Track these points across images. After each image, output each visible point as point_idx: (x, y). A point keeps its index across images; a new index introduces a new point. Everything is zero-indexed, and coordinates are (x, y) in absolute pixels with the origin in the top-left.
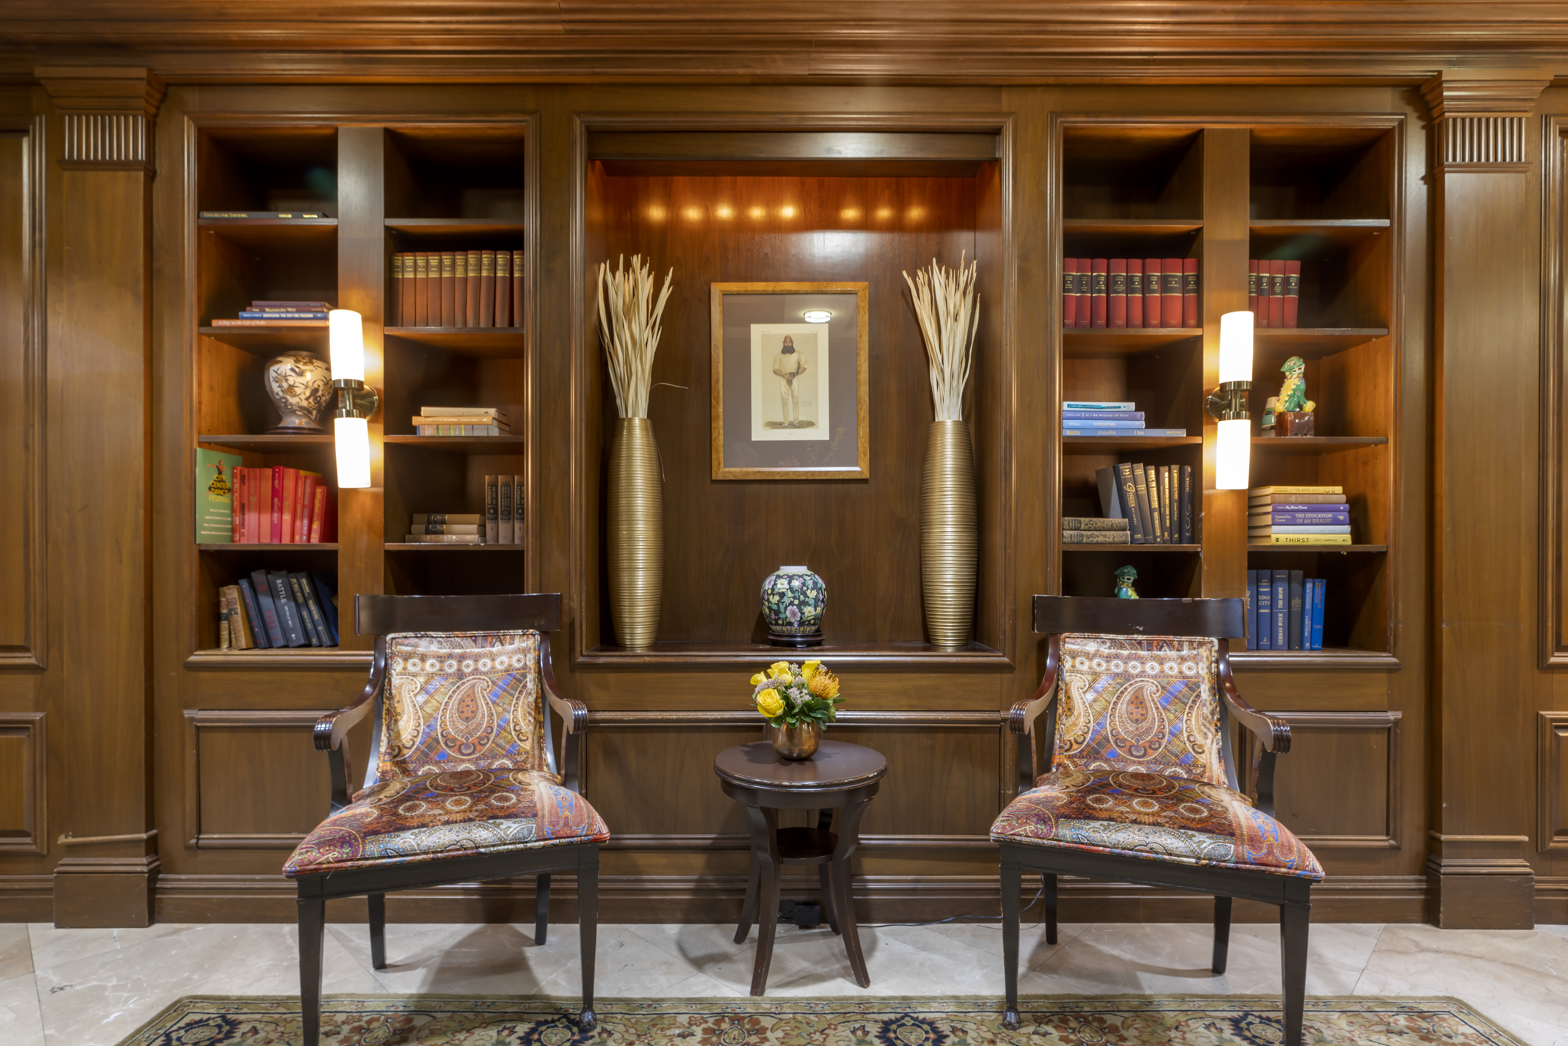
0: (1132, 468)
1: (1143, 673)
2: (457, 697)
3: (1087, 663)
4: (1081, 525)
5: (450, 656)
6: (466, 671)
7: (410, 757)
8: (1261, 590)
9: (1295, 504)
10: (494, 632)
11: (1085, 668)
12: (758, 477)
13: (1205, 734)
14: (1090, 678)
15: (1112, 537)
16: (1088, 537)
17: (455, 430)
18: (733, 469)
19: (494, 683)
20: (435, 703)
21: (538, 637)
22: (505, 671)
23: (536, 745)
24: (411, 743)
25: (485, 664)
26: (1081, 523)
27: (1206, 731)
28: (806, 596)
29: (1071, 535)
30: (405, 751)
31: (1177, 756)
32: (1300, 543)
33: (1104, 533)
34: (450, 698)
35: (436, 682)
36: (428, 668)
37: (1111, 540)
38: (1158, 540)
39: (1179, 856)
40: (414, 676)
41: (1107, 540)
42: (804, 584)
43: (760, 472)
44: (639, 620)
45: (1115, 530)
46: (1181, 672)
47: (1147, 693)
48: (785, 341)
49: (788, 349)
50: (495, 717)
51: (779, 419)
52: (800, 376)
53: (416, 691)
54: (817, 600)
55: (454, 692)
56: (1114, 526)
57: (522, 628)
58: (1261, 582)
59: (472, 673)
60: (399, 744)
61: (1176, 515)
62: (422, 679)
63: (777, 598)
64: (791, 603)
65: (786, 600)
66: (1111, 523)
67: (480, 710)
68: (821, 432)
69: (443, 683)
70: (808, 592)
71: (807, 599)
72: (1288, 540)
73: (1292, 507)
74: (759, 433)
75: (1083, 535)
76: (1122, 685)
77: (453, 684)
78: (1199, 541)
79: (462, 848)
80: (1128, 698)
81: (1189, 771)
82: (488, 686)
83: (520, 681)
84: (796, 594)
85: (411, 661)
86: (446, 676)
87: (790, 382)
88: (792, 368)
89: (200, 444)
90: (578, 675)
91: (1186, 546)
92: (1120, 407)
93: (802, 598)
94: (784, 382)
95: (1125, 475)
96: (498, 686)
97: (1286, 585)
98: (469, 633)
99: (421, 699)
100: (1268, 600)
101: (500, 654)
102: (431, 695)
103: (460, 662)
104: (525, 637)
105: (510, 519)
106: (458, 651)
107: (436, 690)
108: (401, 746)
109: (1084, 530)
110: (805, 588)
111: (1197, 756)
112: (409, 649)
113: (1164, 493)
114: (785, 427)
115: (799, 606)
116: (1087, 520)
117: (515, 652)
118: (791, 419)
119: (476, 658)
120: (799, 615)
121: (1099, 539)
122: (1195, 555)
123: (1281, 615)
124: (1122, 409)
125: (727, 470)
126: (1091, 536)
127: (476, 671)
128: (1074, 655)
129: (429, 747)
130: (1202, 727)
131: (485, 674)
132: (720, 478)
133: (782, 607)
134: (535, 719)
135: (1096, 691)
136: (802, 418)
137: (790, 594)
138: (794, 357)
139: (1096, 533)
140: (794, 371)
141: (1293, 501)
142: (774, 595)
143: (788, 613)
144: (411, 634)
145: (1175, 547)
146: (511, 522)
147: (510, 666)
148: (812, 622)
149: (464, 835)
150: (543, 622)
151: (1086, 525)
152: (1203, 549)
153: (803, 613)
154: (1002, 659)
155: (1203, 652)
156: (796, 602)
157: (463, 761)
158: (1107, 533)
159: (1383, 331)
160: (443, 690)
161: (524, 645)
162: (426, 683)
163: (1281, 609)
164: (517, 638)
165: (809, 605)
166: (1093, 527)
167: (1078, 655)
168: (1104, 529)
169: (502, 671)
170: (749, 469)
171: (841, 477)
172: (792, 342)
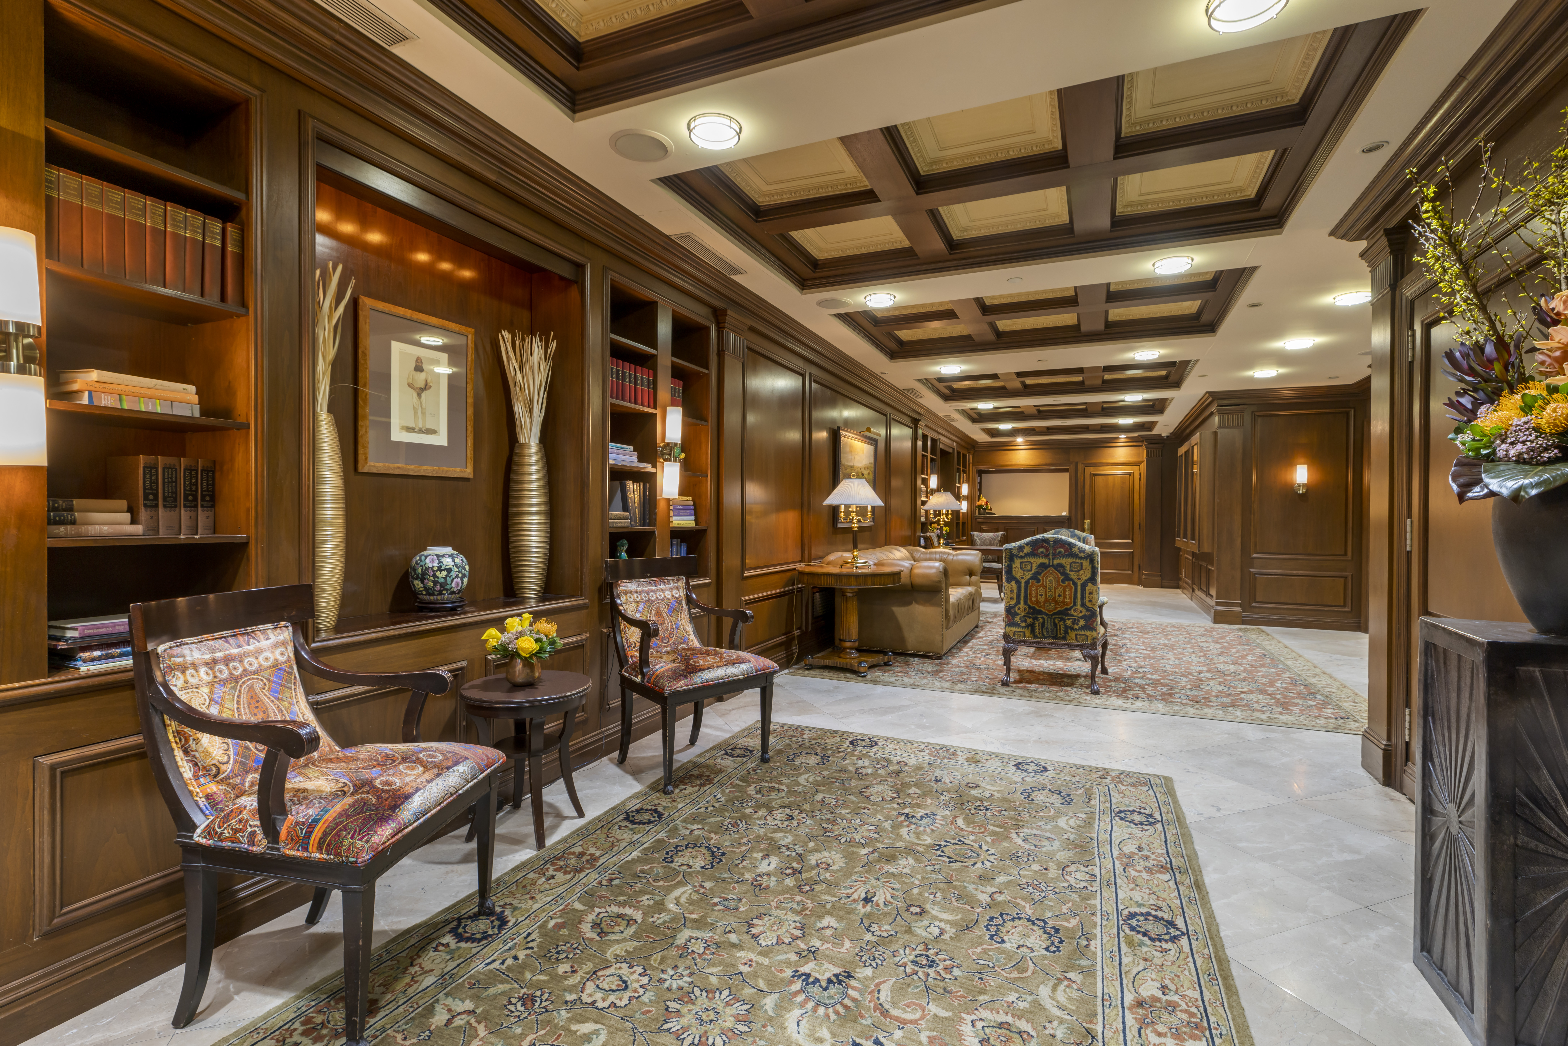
0: (629, 482)
1: (657, 599)
3: (631, 597)
4: (612, 516)
5: (215, 661)
6: (237, 673)
7: (232, 771)
9: (679, 505)
10: (242, 630)
11: (632, 600)
12: (397, 472)
13: (688, 625)
14: (635, 605)
17: (146, 404)
18: (377, 464)
20: (228, 712)
21: (290, 628)
22: (274, 667)
24: (226, 757)
25: (251, 663)
30: (223, 767)
31: (681, 638)
32: (682, 526)
34: (238, 702)
35: (218, 691)
36: (204, 677)
38: (638, 524)
40: (197, 688)
41: (622, 525)
43: (398, 468)
45: (624, 519)
46: (673, 596)
47: (661, 609)
48: (417, 361)
49: (419, 368)
50: (285, 712)
51: (412, 425)
52: (426, 393)
53: (207, 704)
55: (239, 696)
56: (624, 516)
57: (272, 622)
60: (213, 762)
61: (645, 512)
62: (206, 690)
63: (444, 573)
64: (457, 577)
65: (453, 574)
67: (270, 709)
68: (441, 439)
69: (224, 690)
72: (678, 524)
73: (684, 507)
74: (397, 435)
75: (613, 522)
76: (650, 607)
77: (233, 689)
78: (655, 525)
79: (451, 794)
80: (654, 613)
81: (688, 645)
82: (265, 684)
83: (290, 673)
85: (187, 673)
86: (223, 683)
87: (419, 396)
88: (421, 384)
91: (647, 528)
92: (627, 449)
94: (415, 395)
95: (628, 488)
96: (274, 682)
98: (217, 635)
101: (261, 650)
102: (221, 704)
103: (226, 665)
104: (278, 630)
105: (176, 506)
107: (223, 698)
108: (218, 764)
109: (613, 519)
111: (690, 637)
112: (179, 659)
113: (639, 498)
114: (415, 432)
117: (275, 646)
118: (420, 426)
119: (240, 659)
121: (619, 525)
122: (653, 532)
124: (629, 451)
125: (372, 464)
126: (616, 523)
127: (246, 671)
128: (623, 593)
129: (244, 756)
130: (686, 622)
131: (255, 673)
132: (366, 470)
133: (449, 580)
135: (640, 611)
136: (428, 426)
137: (456, 569)
138: (422, 376)
139: (618, 521)
140: (423, 386)
142: (441, 571)
143: (454, 585)
145: (639, 528)
146: (177, 509)
147: (276, 660)
149: (447, 785)
150: (294, 613)
152: (657, 530)
154: (585, 601)
155: (680, 584)
158: (622, 521)
159: (705, 423)
160: (227, 697)
161: (281, 638)
164: (270, 632)
166: (617, 517)
167: (625, 593)
168: (621, 519)
169: (270, 667)
170: (391, 465)
171: (455, 476)
172: (421, 362)
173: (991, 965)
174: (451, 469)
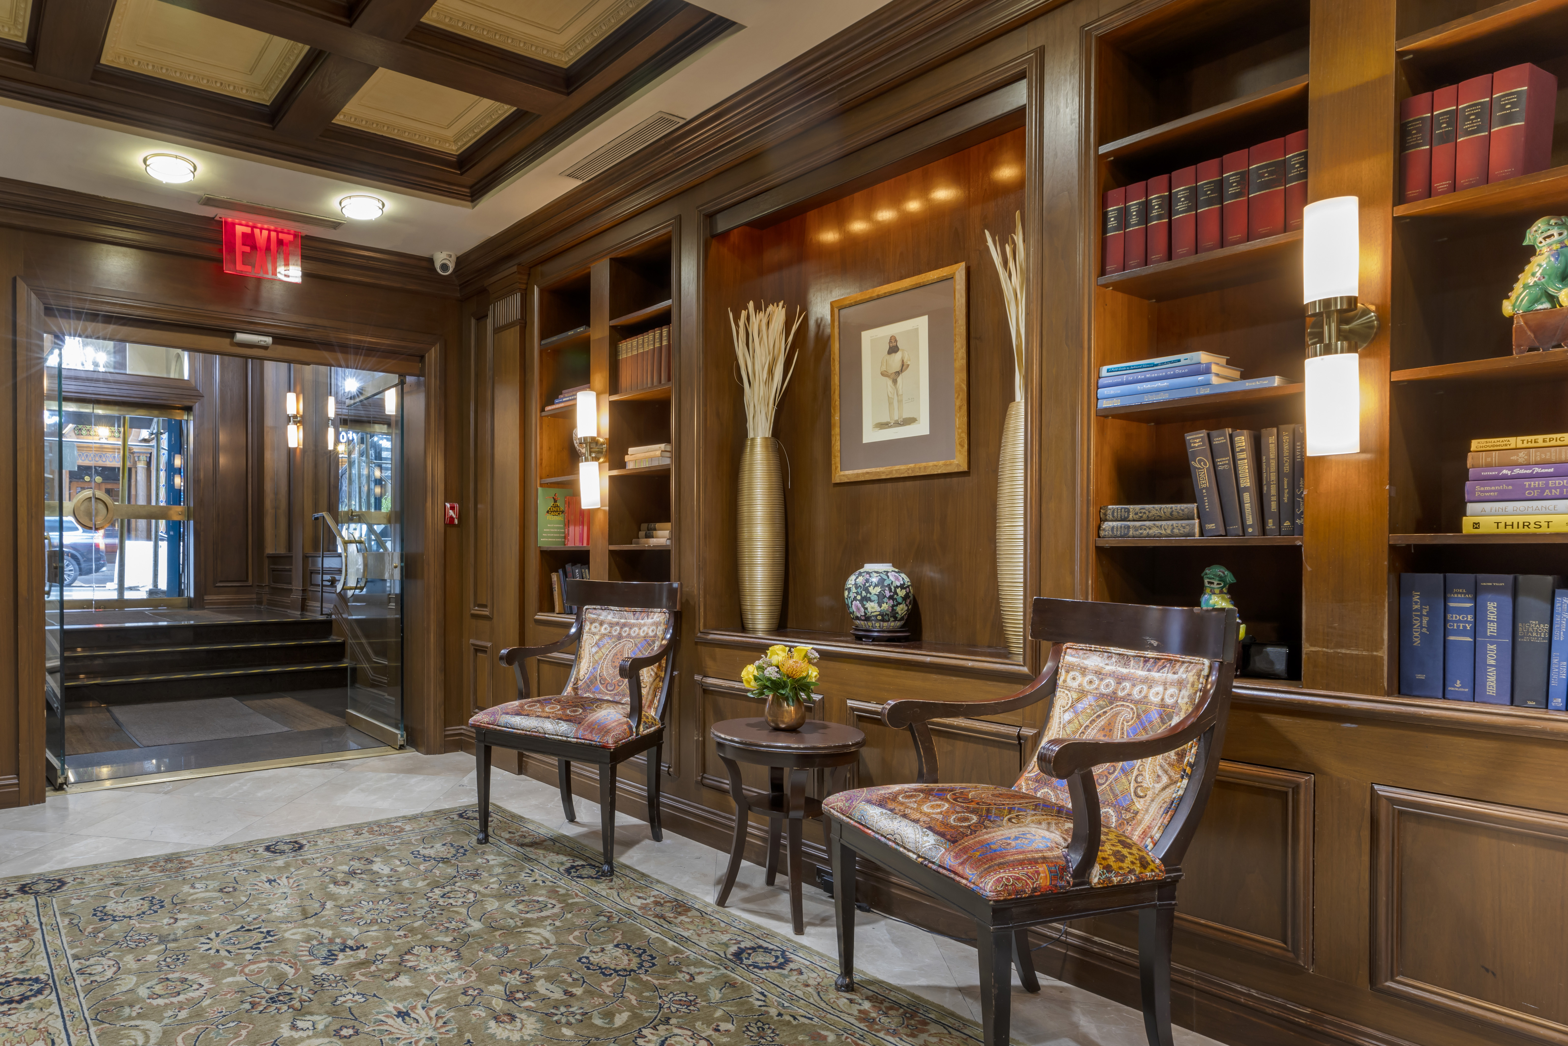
0: (1209, 435)
1: (1128, 697)
2: (614, 651)
3: (1079, 679)
4: (1129, 515)
5: (617, 624)
6: (624, 635)
7: (580, 686)
8: (1452, 605)
9: (1527, 465)
10: (646, 610)
11: (1075, 684)
12: (867, 478)
13: (1158, 776)
14: (1075, 696)
15: (1170, 528)
16: (1136, 529)
17: (643, 463)
18: (847, 472)
19: (636, 645)
20: (601, 654)
21: (667, 615)
22: (642, 637)
23: (651, 692)
24: (583, 677)
25: (635, 631)
26: (1128, 511)
27: (1160, 773)
28: (868, 592)
29: (1113, 528)
30: (579, 683)
31: (1115, 796)
32: (1532, 530)
33: (1158, 523)
34: (610, 651)
35: (606, 640)
36: (603, 631)
37: (1169, 532)
38: (1250, 530)
39: (909, 850)
40: (594, 635)
41: (1163, 532)
42: (867, 581)
43: (868, 473)
44: (760, 608)
45: (1177, 519)
46: (1162, 700)
47: (1121, 720)
48: (890, 342)
49: (893, 349)
51: (885, 419)
52: (903, 374)
53: (594, 645)
54: (881, 597)
55: (613, 648)
56: (1175, 513)
57: (661, 608)
58: (1452, 593)
59: (626, 637)
61: (1286, 495)
62: (597, 637)
66: (1170, 510)
68: (922, 428)
69: (609, 641)
70: (871, 589)
71: (869, 595)
72: (1502, 525)
73: (1517, 471)
74: (870, 435)
75: (1129, 527)
76: (1102, 708)
77: (614, 642)
78: (1301, 531)
79: (538, 732)
80: (1102, 723)
82: (632, 647)
83: (650, 645)
84: (859, 590)
85: (594, 625)
86: (612, 637)
87: (895, 382)
88: (897, 367)
89: (541, 485)
90: (699, 647)
91: (1285, 539)
92: (1179, 361)
93: (864, 593)
94: (890, 383)
95: (1195, 447)
96: (638, 647)
97: (1508, 600)
98: (633, 609)
99: (594, 650)
100: (1469, 622)
101: (644, 625)
102: (600, 648)
103: (622, 628)
104: (660, 614)
106: (623, 621)
107: (604, 645)
108: (578, 678)
109: (1134, 521)
110: (867, 585)
111: (1135, 799)
112: (594, 616)
113: (1268, 465)
114: (891, 427)
115: (861, 601)
116: (1138, 507)
117: (652, 624)
118: (896, 418)
119: (631, 626)
120: (862, 610)
121: (1151, 532)
122: (1299, 549)
123: (1494, 647)
124: (1183, 362)
125: (842, 473)
126: (1141, 527)
127: (629, 635)
128: (1070, 668)
129: (592, 681)
130: (1158, 767)
131: (633, 638)
132: (838, 481)
134: (656, 674)
135: (1075, 712)
136: (905, 416)
138: (898, 357)
139: (1147, 523)
140: (898, 369)
141: (1521, 461)
144: (599, 607)
147: (648, 633)
148: (879, 618)
149: (541, 724)
150: (672, 604)
151: (1136, 514)
152: (1305, 544)
153: (866, 609)
154: (1021, 668)
156: (859, 597)
157: (607, 694)
158: (1164, 523)
160: (607, 646)
161: (659, 619)
162: (599, 640)
163: (1492, 637)
164: (657, 614)
165: (871, 601)
166: (1145, 516)
167: (1073, 669)
168: (1160, 519)
170: (860, 471)
171: (939, 472)
172: (896, 341)
173: (220, 1027)
174: (931, 464)
